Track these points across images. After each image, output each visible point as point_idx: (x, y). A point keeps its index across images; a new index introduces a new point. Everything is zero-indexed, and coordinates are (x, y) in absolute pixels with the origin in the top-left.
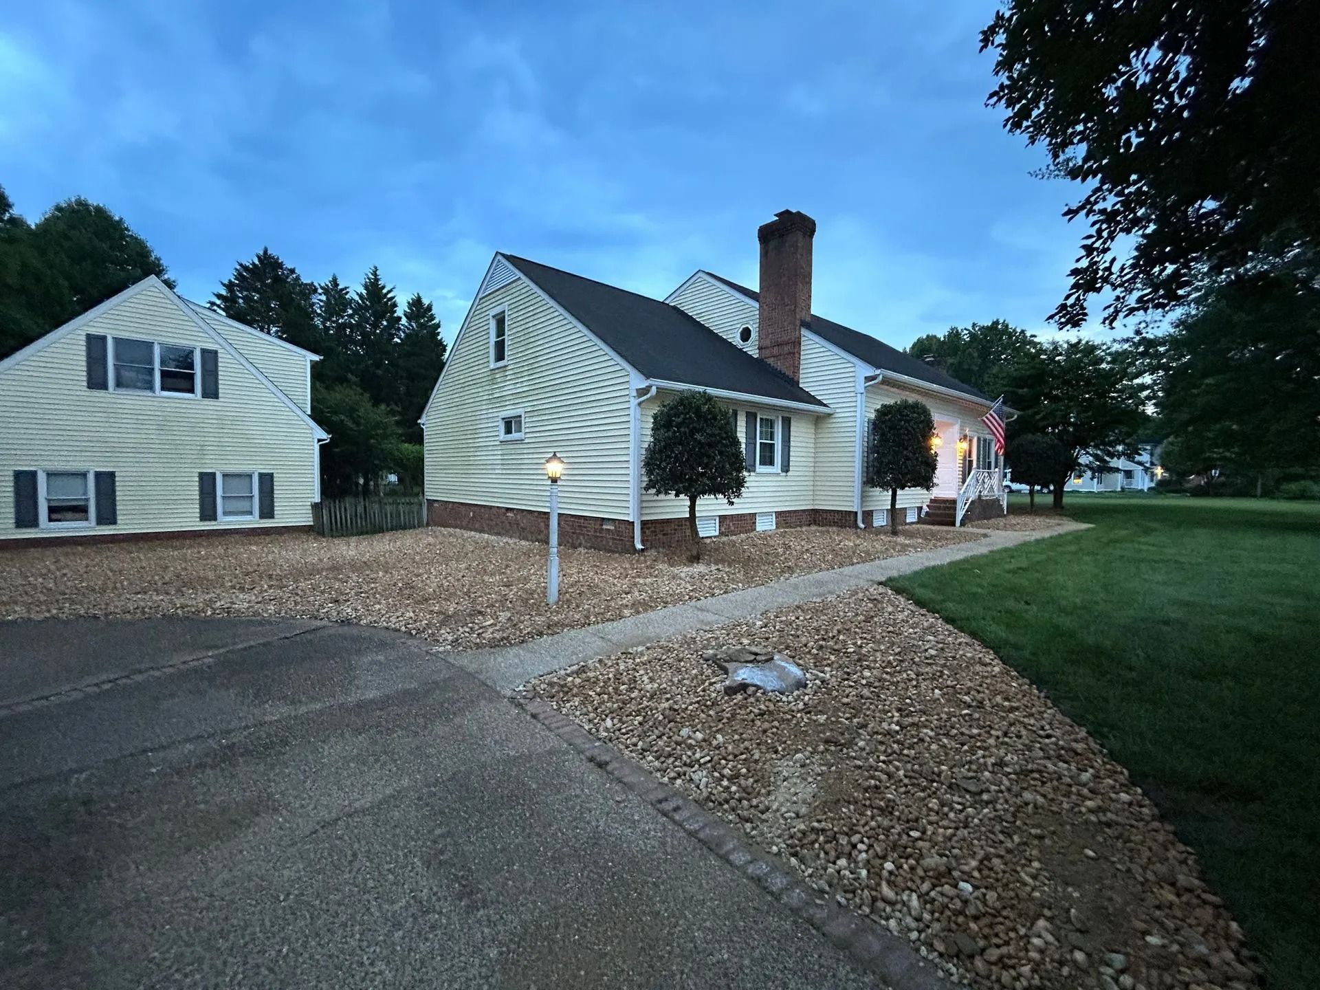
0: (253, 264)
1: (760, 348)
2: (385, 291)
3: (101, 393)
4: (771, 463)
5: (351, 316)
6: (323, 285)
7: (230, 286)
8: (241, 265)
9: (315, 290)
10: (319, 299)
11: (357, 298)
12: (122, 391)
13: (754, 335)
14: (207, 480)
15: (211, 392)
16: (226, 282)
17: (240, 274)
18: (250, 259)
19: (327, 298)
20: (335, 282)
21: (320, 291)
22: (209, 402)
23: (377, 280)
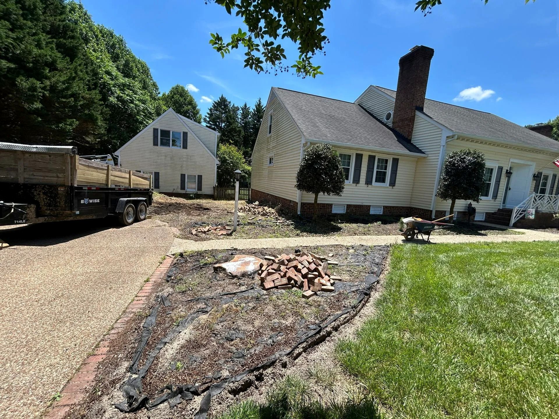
0: (218, 101)
1: (393, 123)
2: (263, 108)
3: (156, 147)
4: (383, 181)
5: (250, 118)
6: (242, 107)
7: (211, 110)
8: (214, 102)
9: (239, 109)
10: (240, 112)
11: (253, 111)
12: (162, 147)
13: (392, 116)
14: (183, 176)
15: (185, 147)
16: (210, 108)
17: (214, 105)
18: (217, 99)
19: (243, 112)
20: (246, 105)
21: (240, 109)
22: (185, 150)
23: (260, 103)
